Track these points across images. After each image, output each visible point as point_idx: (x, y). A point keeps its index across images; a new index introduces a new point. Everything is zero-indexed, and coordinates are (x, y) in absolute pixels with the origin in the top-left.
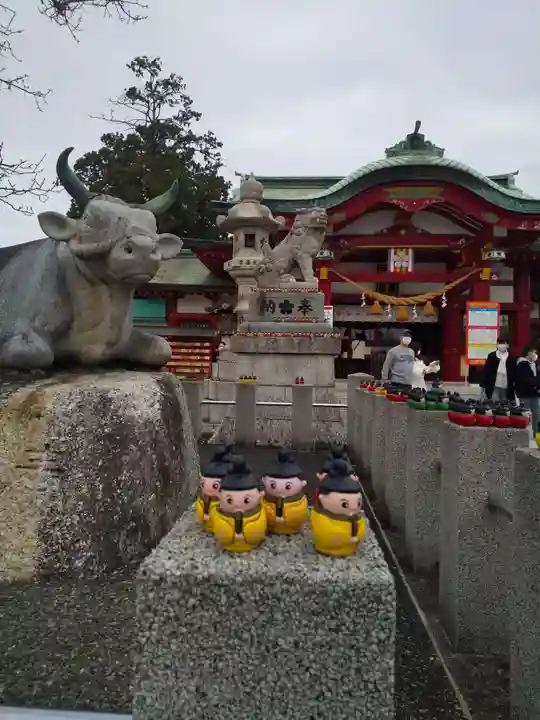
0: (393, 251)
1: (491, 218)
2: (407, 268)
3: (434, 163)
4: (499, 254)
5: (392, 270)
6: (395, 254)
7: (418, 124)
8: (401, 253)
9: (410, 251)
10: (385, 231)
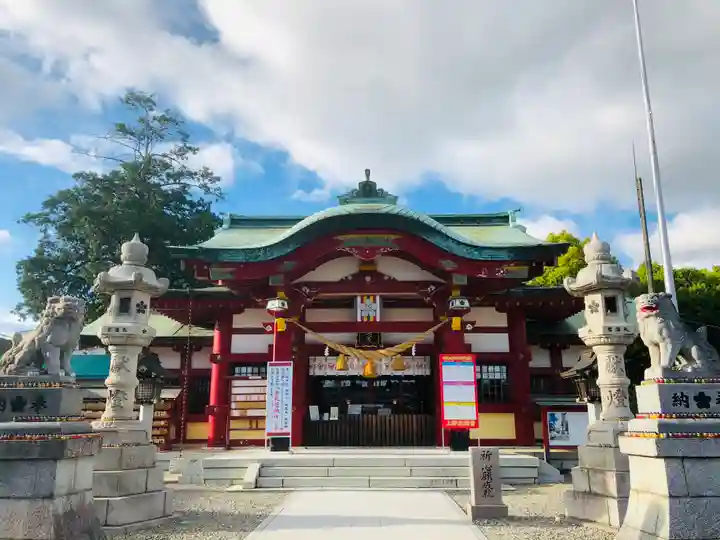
0: (359, 299)
1: (448, 265)
2: (375, 317)
3: (384, 211)
4: (462, 303)
5: (359, 320)
6: (362, 302)
7: (368, 172)
8: (368, 301)
9: (378, 298)
10: (350, 278)
